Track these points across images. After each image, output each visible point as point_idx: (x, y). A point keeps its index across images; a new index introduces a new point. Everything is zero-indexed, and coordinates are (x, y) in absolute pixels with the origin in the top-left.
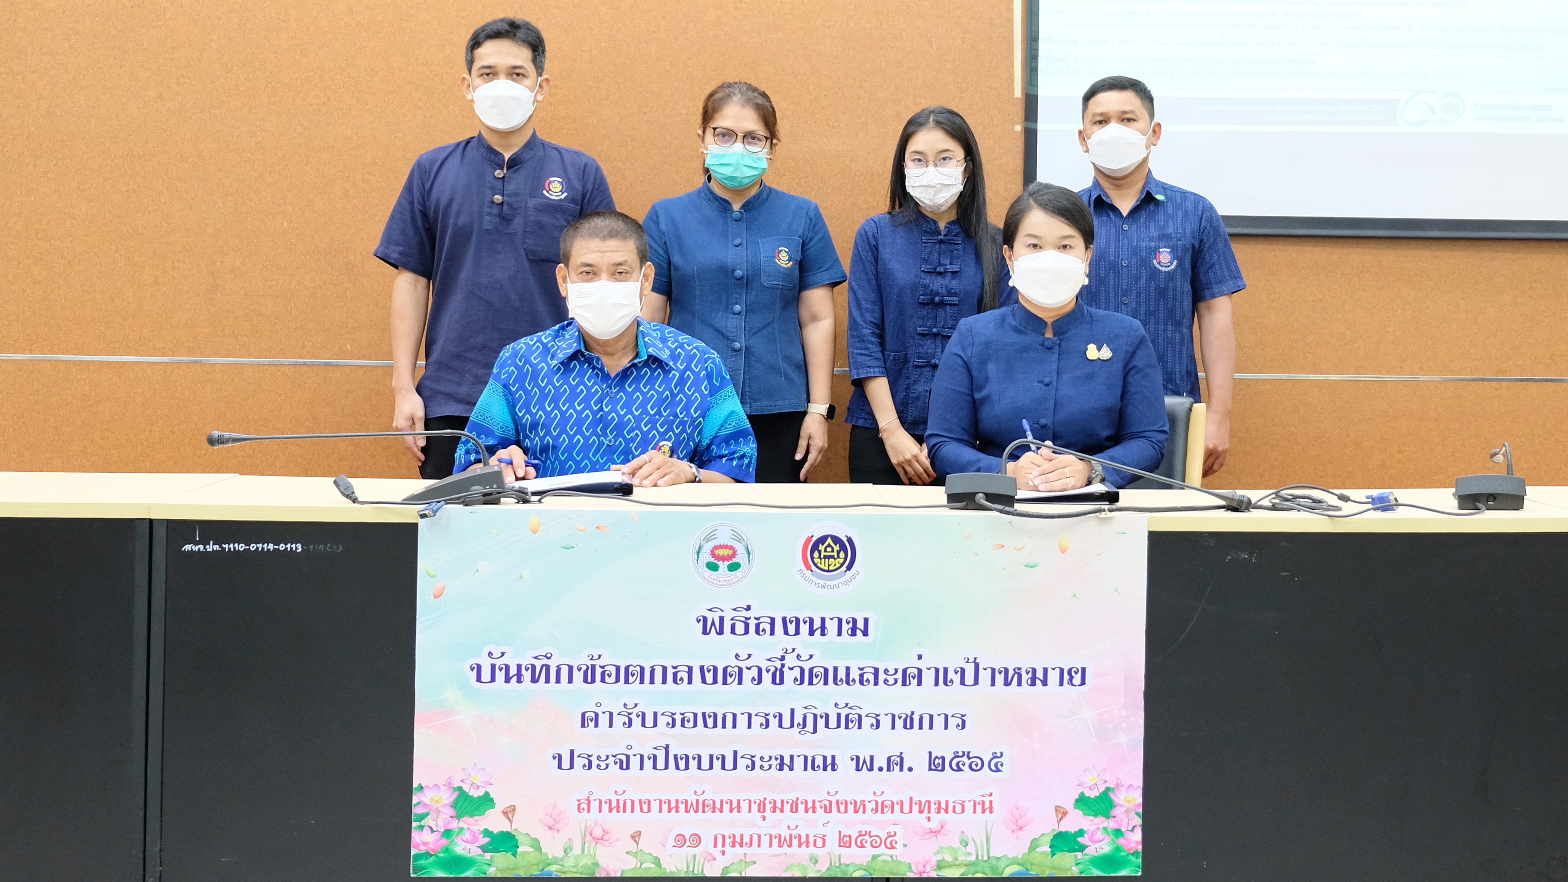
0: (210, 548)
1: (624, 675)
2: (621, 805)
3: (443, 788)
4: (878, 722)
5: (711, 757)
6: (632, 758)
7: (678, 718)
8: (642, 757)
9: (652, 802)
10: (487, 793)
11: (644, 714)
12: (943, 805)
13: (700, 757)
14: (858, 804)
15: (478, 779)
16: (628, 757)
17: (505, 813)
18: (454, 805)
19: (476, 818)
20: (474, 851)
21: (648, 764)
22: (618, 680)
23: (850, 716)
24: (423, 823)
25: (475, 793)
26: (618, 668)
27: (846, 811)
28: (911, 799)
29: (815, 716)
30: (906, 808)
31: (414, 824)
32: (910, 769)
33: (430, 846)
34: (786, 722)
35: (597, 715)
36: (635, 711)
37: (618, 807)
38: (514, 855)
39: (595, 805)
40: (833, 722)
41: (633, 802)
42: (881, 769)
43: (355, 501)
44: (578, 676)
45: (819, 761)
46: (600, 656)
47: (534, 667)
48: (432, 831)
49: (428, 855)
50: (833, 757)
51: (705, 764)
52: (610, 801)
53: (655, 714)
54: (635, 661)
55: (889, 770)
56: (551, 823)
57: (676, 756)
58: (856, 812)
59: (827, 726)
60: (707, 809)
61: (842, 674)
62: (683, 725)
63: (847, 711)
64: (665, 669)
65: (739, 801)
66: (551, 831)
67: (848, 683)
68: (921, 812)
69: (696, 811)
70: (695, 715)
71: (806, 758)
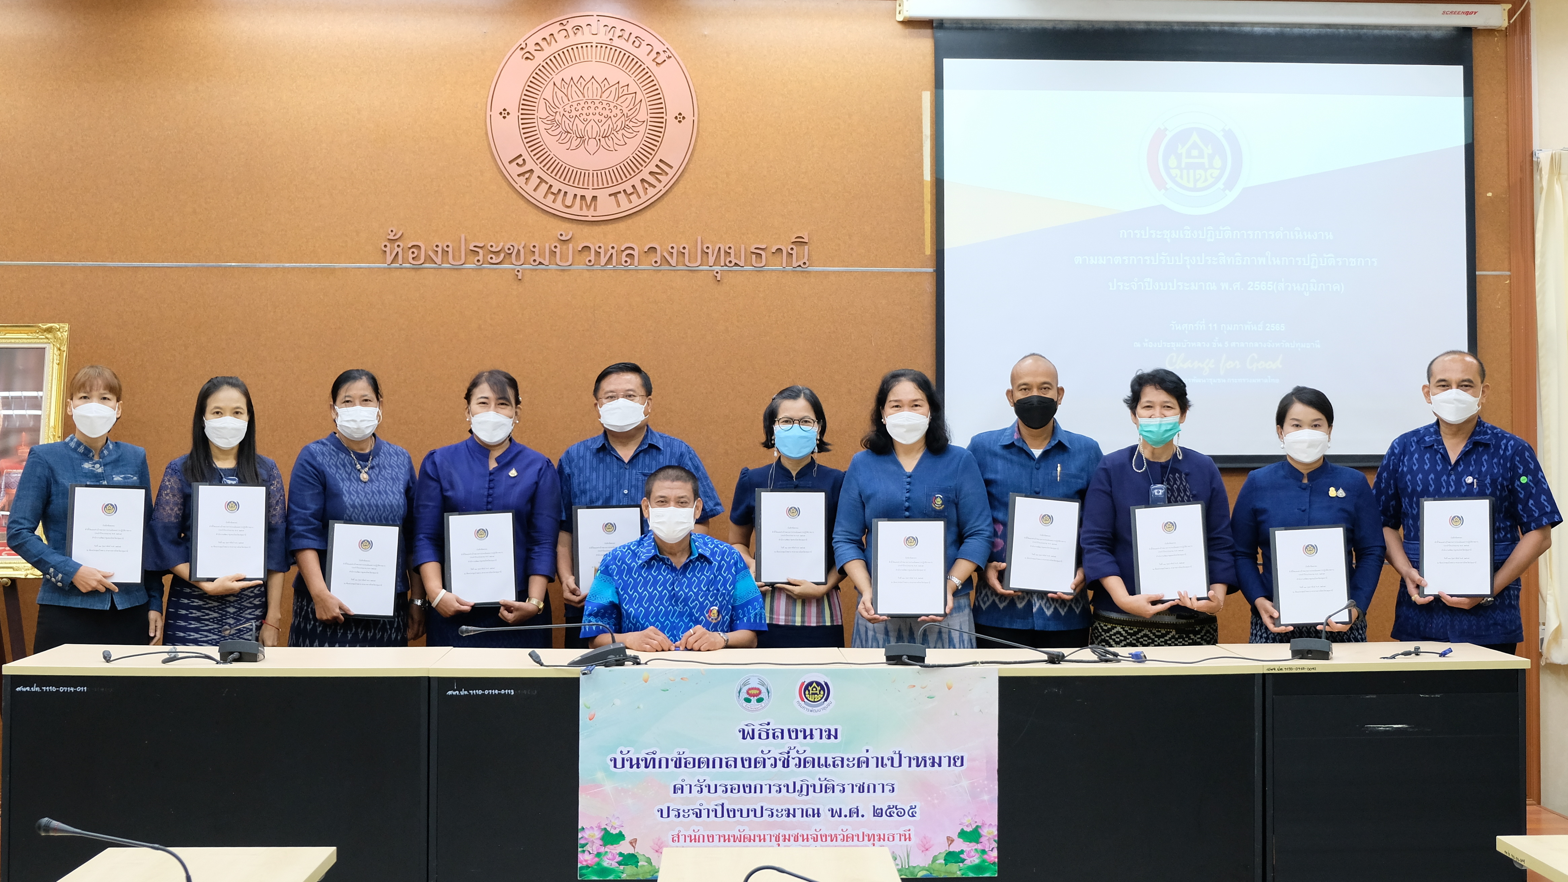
0: (462, 693)
1: (698, 763)
2: (697, 838)
3: (596, 829)
4: (844, 788)
5: (748, 810)
6: (702, 811)
7: (729, 788)
8: (708, 810)
9: (715, 836)
10: (620, 832)
11: (709, 786)
12: (882, 837)
13: (741, 810)
14: (833, 836)
15: (616, 823)
16: (700, 810)
17: (631, 843)
18: (602, 839)
19: (615, 846)
20: (614, 865)
21: (712, 814)
22: (694, 766)
23: (828, 786)
24: (584, 849)
25: (614, 832)
26: (694, 759)
27: (826, 841)
28: (863, 833)
29: (808, 786)
30: (861, 839)
31: (580, 850)
32: (863, 816)
33: (589, 862)
34: (791, 789)
35: (682, 786)
36: (704, 784)
37: (695, 839)
38: (637, 867)
39: (682, 838)
40: (818, 789)
41: (704, 836)
42: (846, 816)
43: (542, 665)
44: (671, 764)
45: (810, 812)
46: (684, 753)
47: (646, 759)
48: (590, 853)
49: (588, 867)
50: (818, 810)
51: (745, 814)
52: (691, 836)
53: (716, 786)
54: (704, 755)
55: (850, 816)
56: (657, 848)
57: (728, 810)
58: (832, 841)
59: (814, 791)
60: (746, 840)
61: (822, 761)
62: (732, 792)
63: (826, 782)
64: (721, 760)
65: (764, 835)
66: (657, 853)
67: (826, 767)
68: (869, 840)
69: (740, 841)
70: (739, 786)
71: (802, 810)
